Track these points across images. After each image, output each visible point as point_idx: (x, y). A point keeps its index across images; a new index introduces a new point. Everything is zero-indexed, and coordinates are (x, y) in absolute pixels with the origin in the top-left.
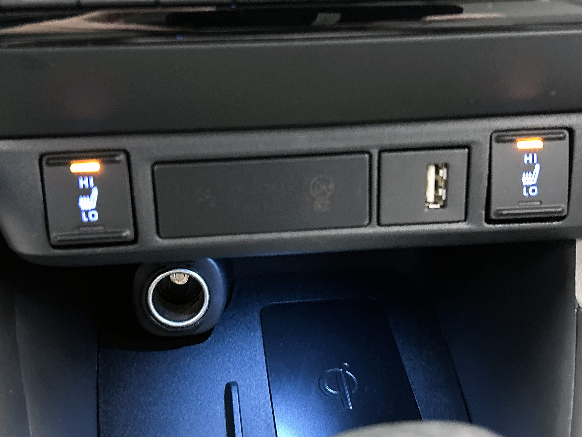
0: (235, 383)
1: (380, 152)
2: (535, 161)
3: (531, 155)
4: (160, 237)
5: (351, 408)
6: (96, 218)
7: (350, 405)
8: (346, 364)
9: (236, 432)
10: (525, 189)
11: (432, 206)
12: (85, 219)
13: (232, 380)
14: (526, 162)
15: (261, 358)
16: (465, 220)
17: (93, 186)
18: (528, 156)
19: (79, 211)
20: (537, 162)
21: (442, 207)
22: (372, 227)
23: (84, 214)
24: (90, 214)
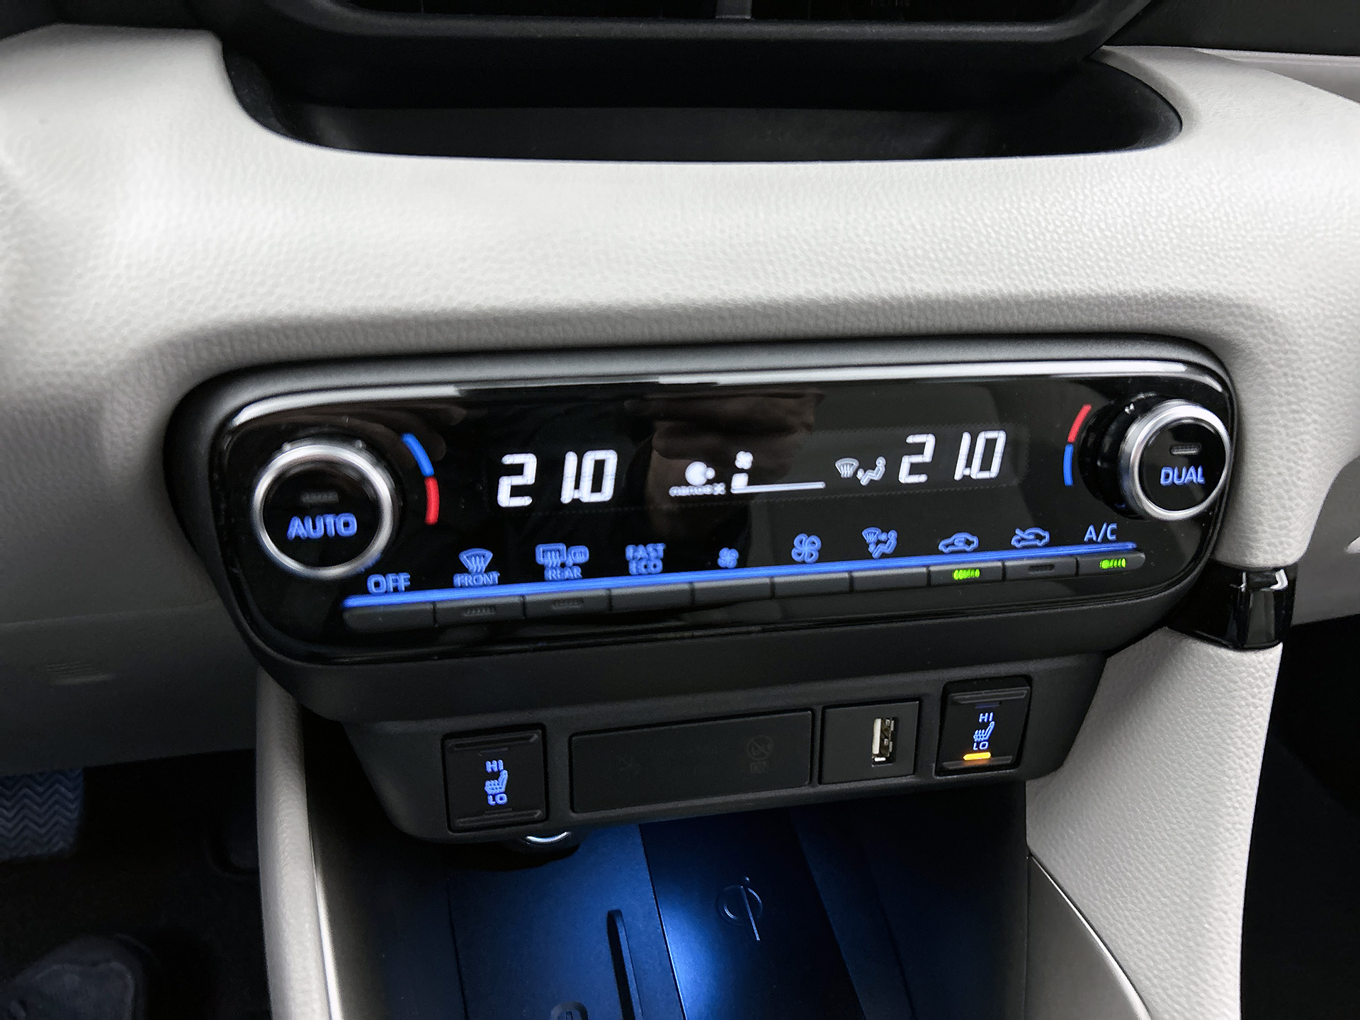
0: (618, 912)
1: (824, 709)
2: (990, 720)
3: (987, 714)
4: (574, 812)
5: (758, 939)
6: (505, 800)
7: (757, 936)
8: (748, 879)
9: (629, 983)
10: (975, 744)
11: (877, 759)
12: (491, 802)
13: (615, 907)
14: (980, 721)
15: (646, 875)
16: (913, 774)
17: (502, 768)
18: (984, 715)
19: (486, 794)
20: (992, 721)
21: (888, 761)
22: (813, 787)
23: (490, 798)
24: (498, 798)
